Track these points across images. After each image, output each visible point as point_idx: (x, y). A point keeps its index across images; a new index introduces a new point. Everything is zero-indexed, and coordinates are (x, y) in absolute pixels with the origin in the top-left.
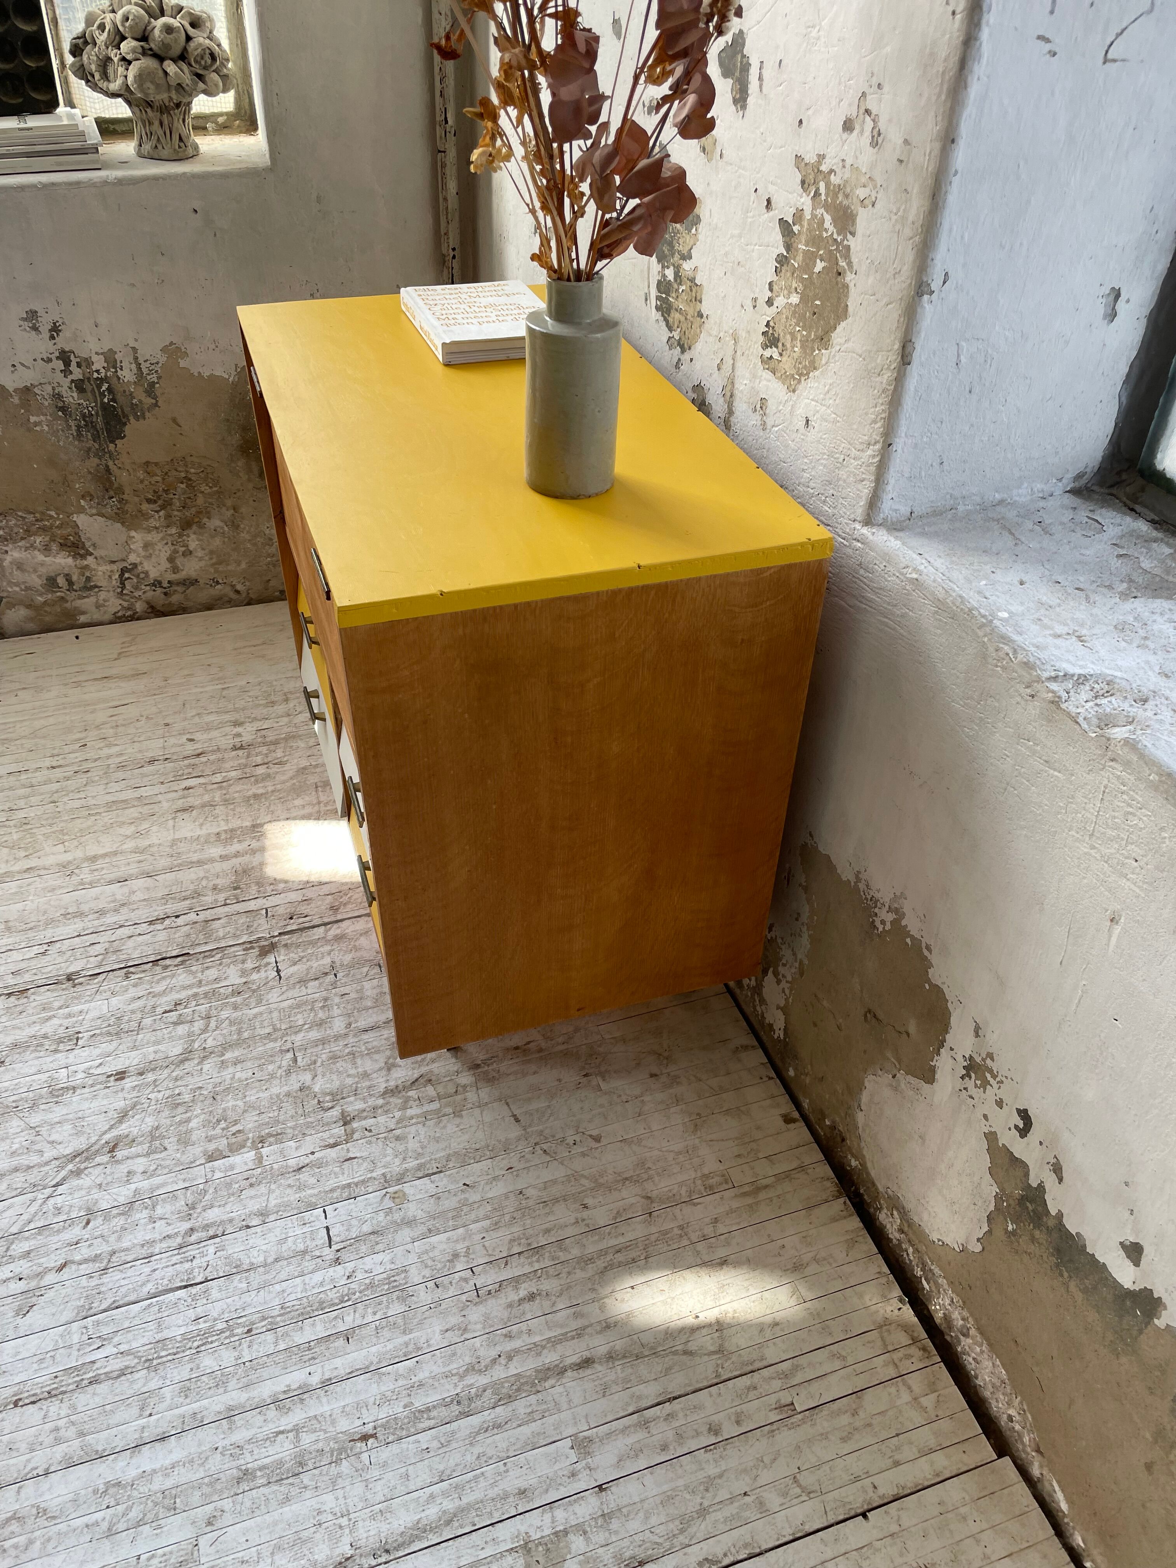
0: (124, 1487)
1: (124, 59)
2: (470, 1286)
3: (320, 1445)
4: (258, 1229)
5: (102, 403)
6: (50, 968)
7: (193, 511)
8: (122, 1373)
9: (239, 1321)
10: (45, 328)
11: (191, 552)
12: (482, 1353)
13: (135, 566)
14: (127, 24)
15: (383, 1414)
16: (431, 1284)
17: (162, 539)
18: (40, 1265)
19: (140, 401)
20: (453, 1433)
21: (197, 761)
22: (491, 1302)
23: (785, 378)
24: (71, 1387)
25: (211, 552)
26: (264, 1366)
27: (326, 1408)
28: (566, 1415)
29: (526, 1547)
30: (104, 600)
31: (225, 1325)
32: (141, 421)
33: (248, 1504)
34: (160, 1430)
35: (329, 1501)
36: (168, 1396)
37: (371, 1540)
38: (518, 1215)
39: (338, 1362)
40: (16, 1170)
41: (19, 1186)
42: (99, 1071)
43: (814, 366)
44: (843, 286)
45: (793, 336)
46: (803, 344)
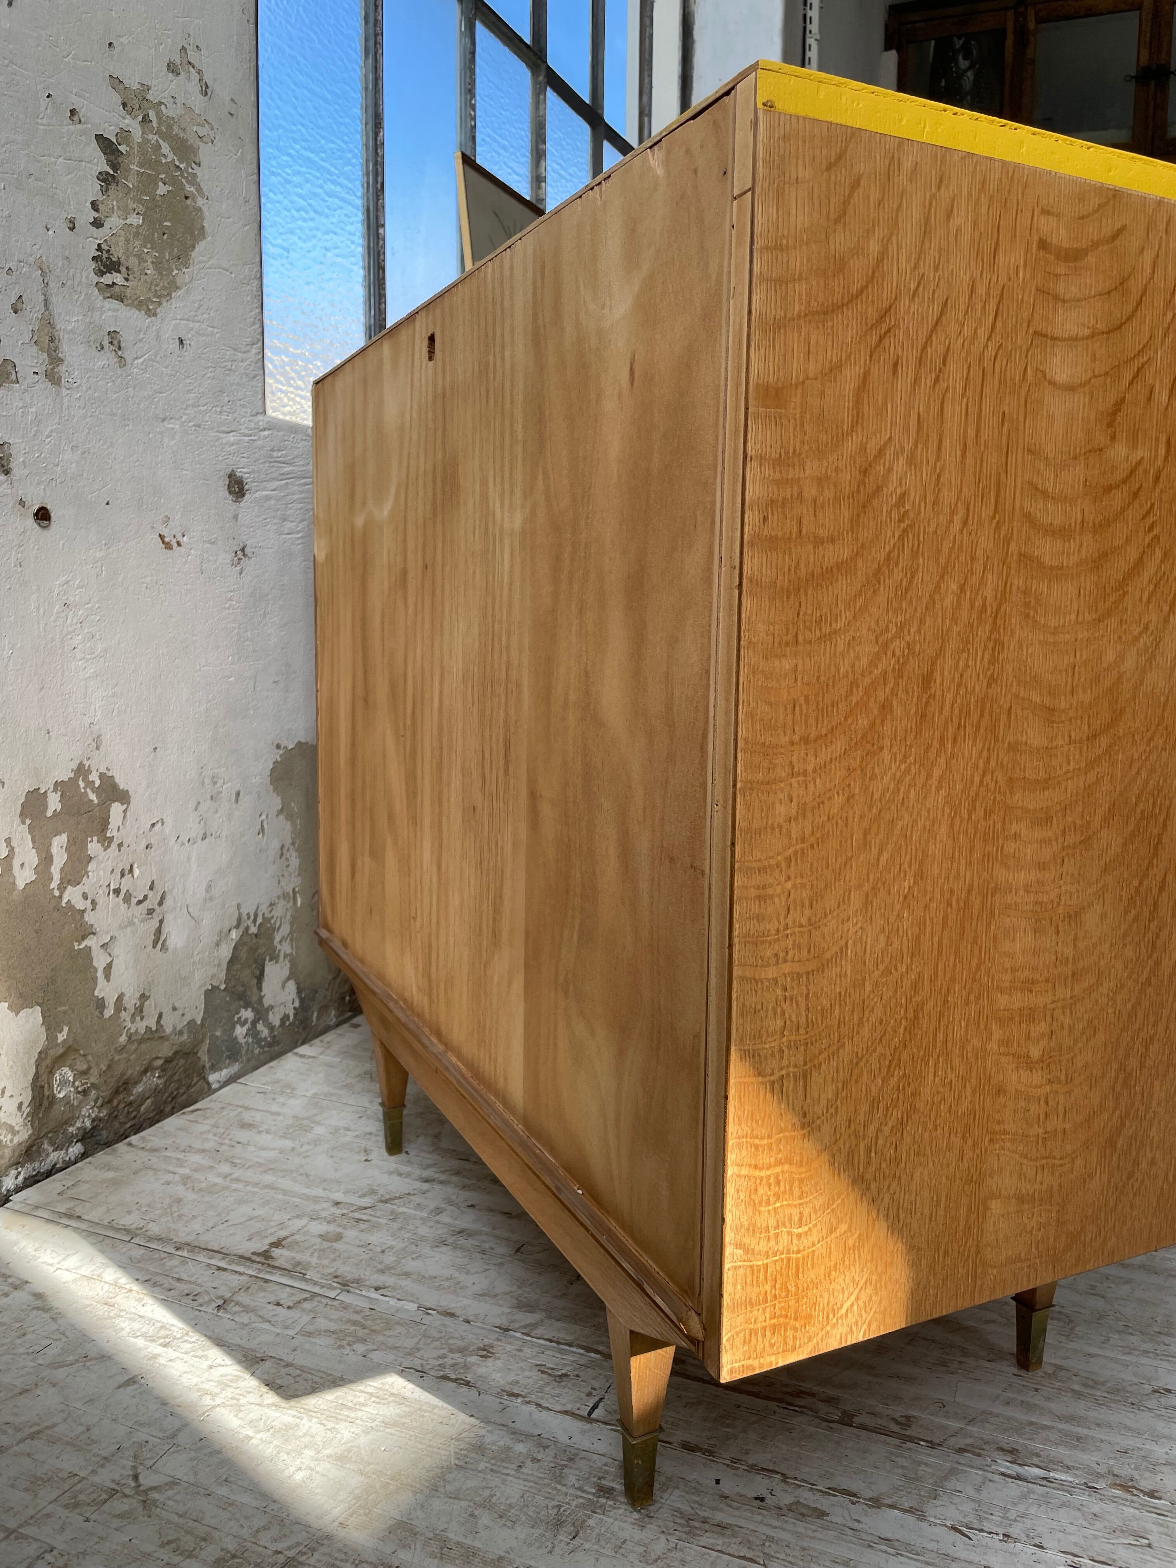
23: (138, 303)
43: (173, 286)
44: (195, 209)
45: (141, 258)
46: (157, 266)
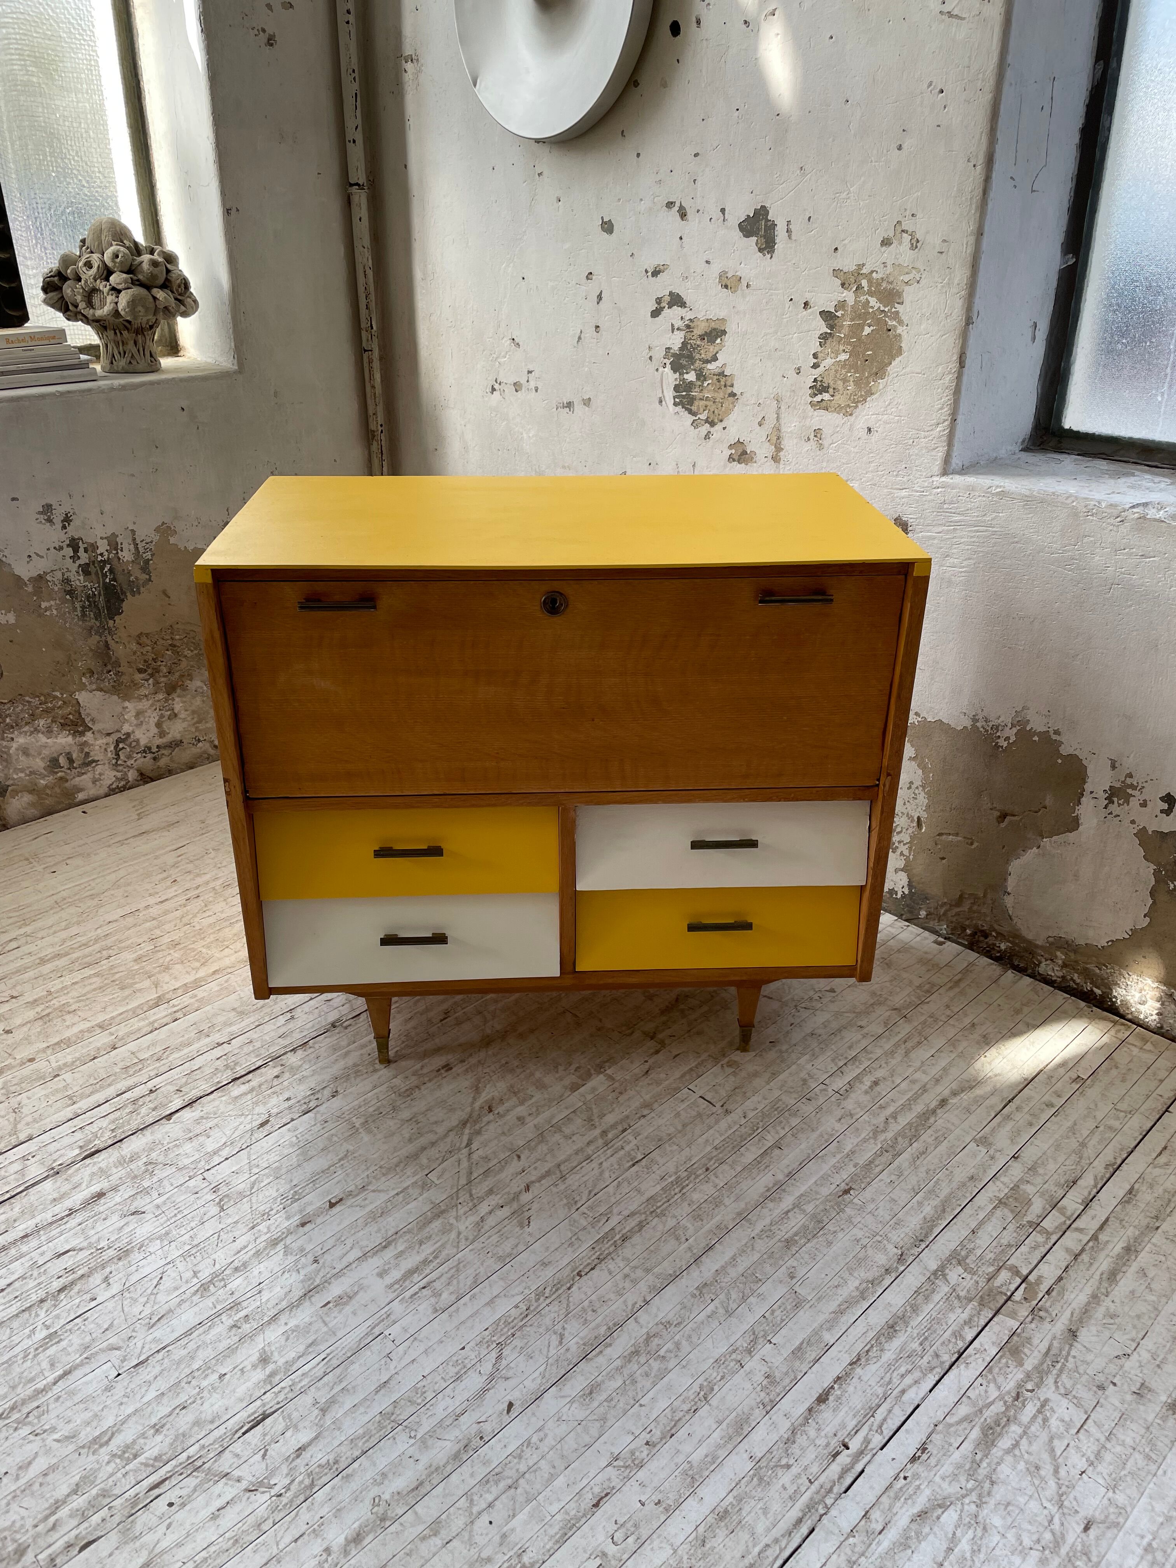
0: (711, 1284)
1: (113, 289)
2: (831, 1093)
3: (821, 1207)
4: (653, 1114)
5: (104, 583)
7: (177, 675)
8: (641, 1226)
9: (694, 1167)
10: (58, 519)
11: (176, 715)
12: (874, 1121)
13: (128, 735)
14: (118, 260)
15: (844, 1175)
16: (804, 1100)
17: (152, 705)
18: (509, 1193)
19: (136, 578)
20: (899, 1167)
22: (852, 1095)
23: (839, 409)
24: (611, 1249)
25: (194, 712)
26: (738, 1183)
27: (803, 1189)
28: (958, 1132)
29: (1001, 1203)
30: (100, 774)
31: (686, 1174)
32: (137, 596)
33: (807, 1256)
34: (703, 1245)
35: (858, 1233)
36: (689, 1225)
37: (906, 1240)
38: (822, 1046)
39: (786, 1162)
40: (423, 1149)
41: (437, 1156)
42: (425, 1071)
43: (870, 393)
44: (895, 336)
45: (845, 380)
46: (857, 383)
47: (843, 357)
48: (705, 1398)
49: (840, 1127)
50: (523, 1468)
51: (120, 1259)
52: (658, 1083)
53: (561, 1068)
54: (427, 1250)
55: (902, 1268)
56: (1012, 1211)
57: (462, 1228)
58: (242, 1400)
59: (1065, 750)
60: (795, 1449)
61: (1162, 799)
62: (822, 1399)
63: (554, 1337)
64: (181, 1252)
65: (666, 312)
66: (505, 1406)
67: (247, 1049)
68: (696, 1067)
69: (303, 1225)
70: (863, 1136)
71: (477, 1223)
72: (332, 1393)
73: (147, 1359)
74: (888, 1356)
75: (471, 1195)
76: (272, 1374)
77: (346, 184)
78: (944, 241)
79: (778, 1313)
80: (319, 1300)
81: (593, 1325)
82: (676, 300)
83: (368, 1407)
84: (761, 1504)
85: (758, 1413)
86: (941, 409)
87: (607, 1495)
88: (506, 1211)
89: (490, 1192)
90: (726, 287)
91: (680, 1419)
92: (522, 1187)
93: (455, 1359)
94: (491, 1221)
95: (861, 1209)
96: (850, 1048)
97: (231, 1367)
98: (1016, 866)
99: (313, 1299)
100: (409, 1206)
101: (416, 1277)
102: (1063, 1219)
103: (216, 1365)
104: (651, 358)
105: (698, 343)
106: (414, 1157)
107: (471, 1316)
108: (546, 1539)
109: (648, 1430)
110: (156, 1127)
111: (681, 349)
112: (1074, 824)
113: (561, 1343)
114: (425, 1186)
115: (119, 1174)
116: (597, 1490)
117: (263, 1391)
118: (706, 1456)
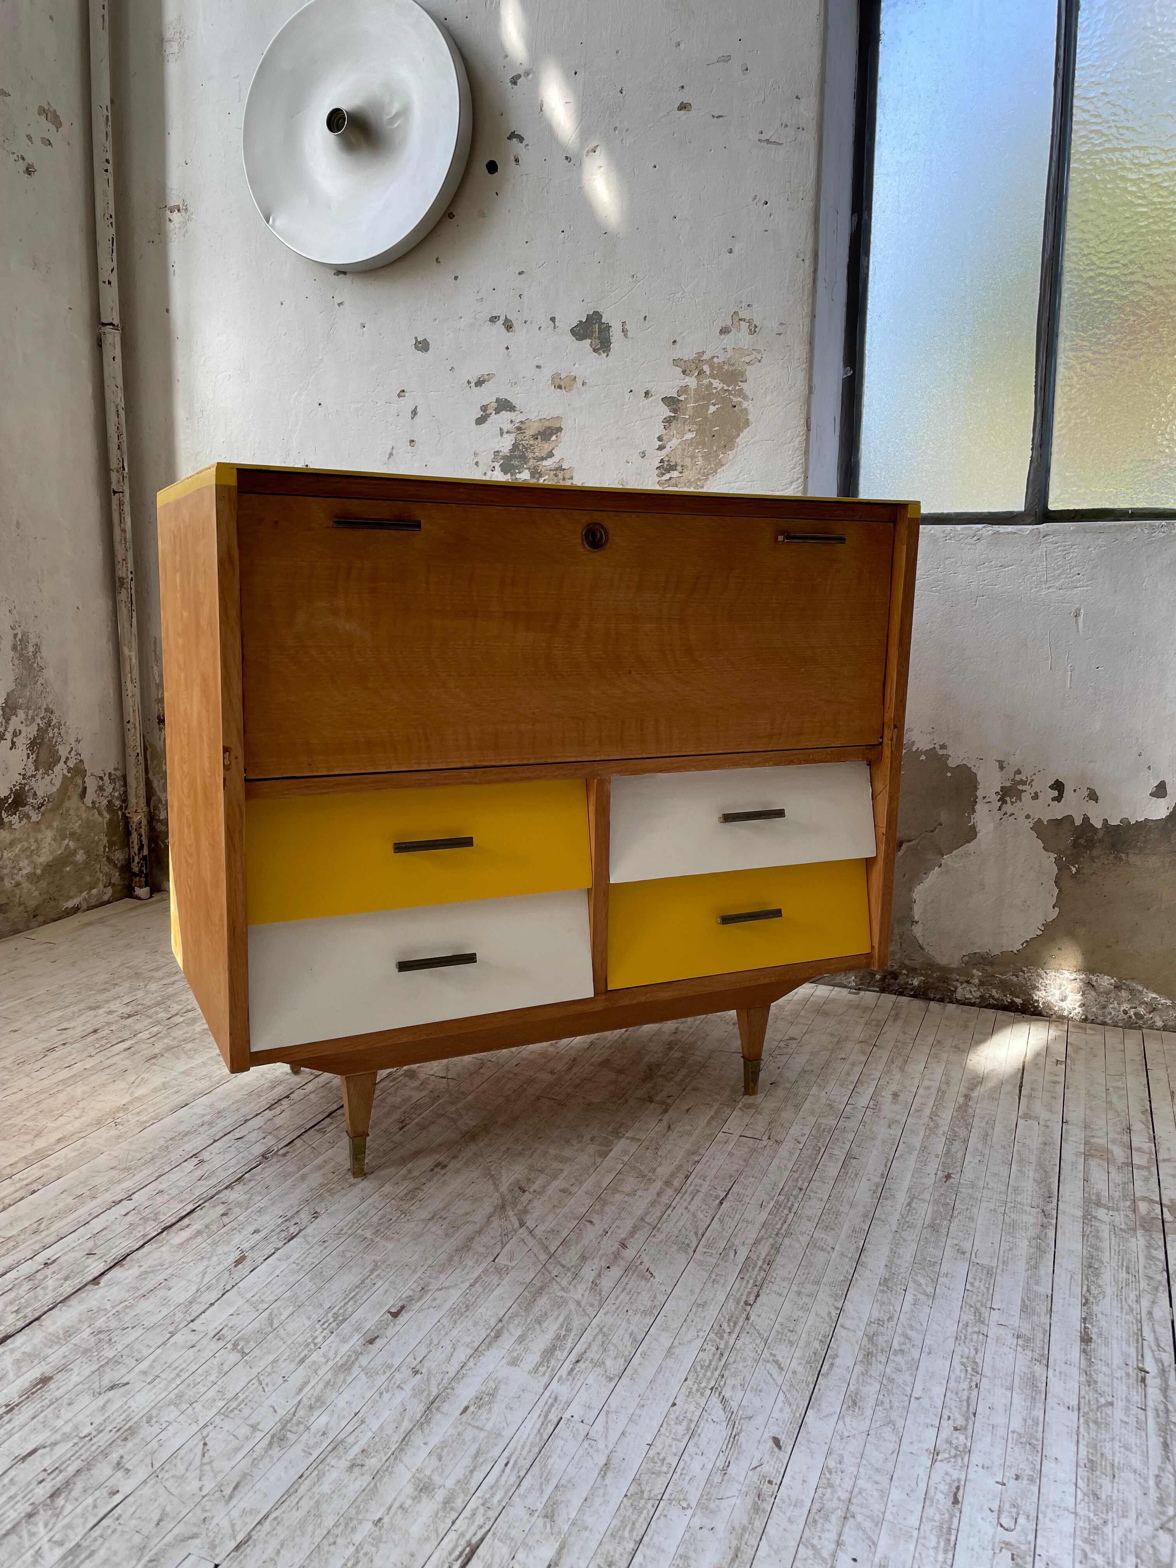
0: (891, 1277)
3: (937, 1194)
4: (704, 1159)
6: (233, 1161)
8: (776, 1249)
9: (786, 1189)
12: (921, 1122)
15: (934, 1165)
16: (843, 1119)
18: (606, 1255)
20: (976, 1149)
21: (96, 1036)
22: (883, 1107)
24: (763, 1274)
26: (841, 1193)
27: (906, 1184)
28: (1000, 1115)
29: (1087, 1155)
31: (782, 1197)
33: (960, 1233)
34: (853, 1248)
35: (989, 1205)
36: (824, 1236)
37: (1035, 1199)
38: (822, 1078)
39: (870, 1167)
40: (471, 1239)
41: (493, 1242)
42: (416, 1173)
43: (720, 465)
44: (741, 411)
45: (693, 457)
46: (706, 457)
47: (689, 436)
48: (977, 1372)
49: (896, 1131)
50: (845, 1496)
51: (126, 1439)
52: (690, 1134)
53: (575, 1142)
54: (552, 1327)
55: (1054, 1221)
56: (1103, 1159)
57: (578, 1297)
58: (427, 1539)
59: (952, 763)
60: (1101, 1387)
61: (1051, 787)
62: (1086, 1339)
63: (769, 1365)
64: (215, 1411)
65: (493, 417)
66: (771, 1443)
67: (159, 1199)
68: (716, 1113)
69: (371, 1341)
70: (922, 1134)
71: (591, 1289)
72: (546, 1496)
73: (249, 1537)
74: (1109, 1290)
75: (563, 1266)
76: (447, 1502)
77: (98, 323)
78: (781, 324)
79: (977, 1284)
80: (453, 1408)
81: (801, 1344)
82: (504, 405)
83: (604, 1495)
84: (1117, 1444)
85: (1039, 1370)
86: (794, 468)
87: (958, 1488)
88: (616, 1272)
89: (583, 1258)
90: (560, 387)
91: (968, 1398)
92: (617, 1245)
93: (673, 1416)
94: (606, 1283)
95: (973, 1186)
96: (848, 1074)
97: (383, 1510)
98: (920, 893)
99: (443, 1410)
100: (495, 1293)
101: (560, 1355)
102: (1148, 1156)
103: (358, 1513)
104: (477, 464)
105: (531, 442)
106: (466, 1246)
107: (658, 1372)
108: (932, 1552)
109: (945, 1417)
110: (82, 1295)
111: (511, 451)
112: (971, 834)
113: (781, 1368)
114: (501, 1272)
115: (60, 1352)
116: (943, 1487)
117: (449, 1522)
118: (1025, 1421)
